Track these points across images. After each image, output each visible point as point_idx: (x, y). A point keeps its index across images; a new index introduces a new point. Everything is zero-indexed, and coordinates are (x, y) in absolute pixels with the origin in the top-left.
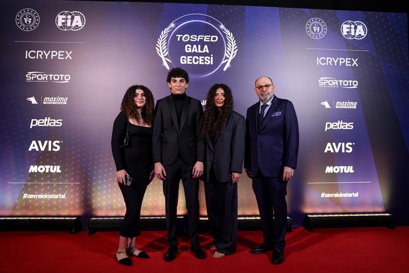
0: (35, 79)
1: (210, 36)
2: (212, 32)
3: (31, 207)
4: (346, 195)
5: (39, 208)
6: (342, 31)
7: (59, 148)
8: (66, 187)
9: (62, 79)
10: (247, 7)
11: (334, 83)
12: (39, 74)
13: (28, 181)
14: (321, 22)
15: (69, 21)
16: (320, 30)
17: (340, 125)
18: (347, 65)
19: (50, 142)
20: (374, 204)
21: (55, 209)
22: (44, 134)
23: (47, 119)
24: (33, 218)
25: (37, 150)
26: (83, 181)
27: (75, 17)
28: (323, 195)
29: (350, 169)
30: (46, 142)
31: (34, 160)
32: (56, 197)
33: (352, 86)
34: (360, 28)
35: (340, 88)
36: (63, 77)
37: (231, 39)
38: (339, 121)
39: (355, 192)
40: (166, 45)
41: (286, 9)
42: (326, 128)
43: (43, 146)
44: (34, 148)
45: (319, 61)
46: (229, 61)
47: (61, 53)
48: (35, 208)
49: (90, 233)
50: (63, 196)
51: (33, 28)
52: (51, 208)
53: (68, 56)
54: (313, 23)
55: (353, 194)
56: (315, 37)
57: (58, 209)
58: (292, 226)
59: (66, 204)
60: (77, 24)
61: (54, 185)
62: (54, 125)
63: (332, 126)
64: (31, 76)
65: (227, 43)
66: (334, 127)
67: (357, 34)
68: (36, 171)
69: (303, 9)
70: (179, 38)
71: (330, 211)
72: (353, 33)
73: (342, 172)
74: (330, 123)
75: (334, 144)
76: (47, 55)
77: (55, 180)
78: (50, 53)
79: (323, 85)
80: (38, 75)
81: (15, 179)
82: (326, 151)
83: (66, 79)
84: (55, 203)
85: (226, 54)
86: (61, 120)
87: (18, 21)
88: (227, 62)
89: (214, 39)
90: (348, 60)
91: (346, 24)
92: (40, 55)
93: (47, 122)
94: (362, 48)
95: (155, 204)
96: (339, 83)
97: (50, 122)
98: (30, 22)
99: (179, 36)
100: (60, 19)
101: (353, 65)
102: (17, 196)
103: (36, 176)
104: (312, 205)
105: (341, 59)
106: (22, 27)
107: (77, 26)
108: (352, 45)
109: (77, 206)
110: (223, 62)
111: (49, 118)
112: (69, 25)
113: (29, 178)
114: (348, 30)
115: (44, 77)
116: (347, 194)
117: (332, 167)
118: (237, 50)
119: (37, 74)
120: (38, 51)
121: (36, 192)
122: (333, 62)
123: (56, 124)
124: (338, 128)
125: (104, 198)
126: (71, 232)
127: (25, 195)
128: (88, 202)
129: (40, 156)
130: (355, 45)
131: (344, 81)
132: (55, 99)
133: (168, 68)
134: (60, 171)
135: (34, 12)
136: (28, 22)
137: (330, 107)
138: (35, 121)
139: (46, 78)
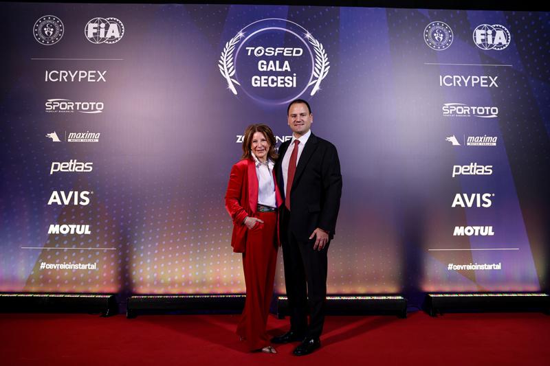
0: (58, 108)
1: (292, 49)
2: (294, 43)
3: (50, 281)
4: (483, 267)
5: (61, 282)
6: (475, 38)
7: (88, 200)
8: (98, 253)
9: (92, 109)
10: (342, 9)
11: (464, 111)
12: (62, 101)
13: (47, 245)
14: (445, 26)
15: (102, 31)
16: (444, 37)
18: (482, 85)
19: (76, 193)
20: (524, 280)
21: (82, 284)
22: (68, 182)
23: (73, 162)
24: (53, 296)
25: (60, 203)
26: (121, 246)
27: (111, 25)
28: (451, 267)
29: (488, 231)
30: (71, 193)
31: (56, 217)
32: (84, 267)
33: (490, 114)
34: (500, 34)
35: (473, 118)
36: (95, 105)
37: (321, 52)
38: (472, 164)
39: (497, 263)
40: (232, 61)
41: (396, 10)
43: (67, 198)
44: (55, 201)
45: (442, 80)
46: (319, 82)
47: (91, 74)
48: (55, 282)
49: (129, 317)
50: (94, 267)
51: (55, 40)
52: (77, 282)
53: (101, 77)
54: (433, 29)
55: (494, 265)
56: (436, 48)
57: (86, 283)
58: (408, 310)
59: (97, 277)
60: (113, 35)
61: (82, 252)
62: (82, 170)
63: (462, 170)
64: (52, 105)
65: (315, 57)
66: (465, 172)
67: (496, 42)
68: (58, 232)
69: (419, 10)
70: (250, 52)
71: (461, 288)
72: (490, 42)
73: (477, 234)
74: (460, 167)
75: (465, 195)
76: (73, 77)
77: (82, 244)
78: (78, 74)
79: (449, 114)
80: (62, 103)
81: (30, 242)
82: (454, 205)
83: (98, 108)
84: (82, 275)
85: (313, 73)
86: (91, 163)
87: (36, 32)
88: (315, 83)
89: (297, 52)
90: (483, 79)
91: (480, 29)
92: (64, 77)
93: (72, 166)
94: (503, 62)
95: (218, 278)
96: (471, 110)
97: (77, 165)
98: (51, 33)
99: (250, 49)
100: (91, 29)
101: (490, 86)
102: (32, 265)
103: (57, 238)
104: (436, 282)
105: (473, 77)
106: (41, 40)
107: (113, 37)
108: (489, 59)
109: (112, 280)
110: (310, 84)
111: (75, 161)
112: (102, 35)
113: (48, 242)
114: (483, 37)
115: (69, 106)
116: (486, 265)
117: (462, 228)
118: (329, 67)
119: (60, 102)
120: (61, 72)
121: (58, 261)
122: (462, 82)
123: (85, 169)
124: (471, 173)
125: (148, 269)
126: (104, 315)
127: (42, 264)
128: (127, 275)
129: (62, 212)
130: (494, 58)
131: (479, 108)
132: (83, 135)
133: (235, 92)
134: (89, 233)
135: (56, 20)
136: (49, 33)
137: (459, 144)
138: (57, 165)
139: (72, 106)
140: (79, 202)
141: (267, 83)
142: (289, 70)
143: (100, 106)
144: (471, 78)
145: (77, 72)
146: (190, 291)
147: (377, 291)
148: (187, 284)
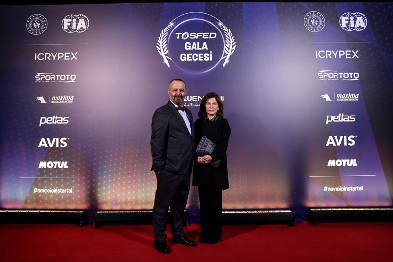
0: (44, 79)
1: (208, 33)
2: (210, 29)
3: (41, 201)
4: (350, 189)
5: (48, 202)
6: (341, 23)
7: (66, 144)
8: (73, 181)
9: (68, 79)
10: (244, 4)
11: (334, 76)
12: (47, 74)
13: (38, 176)
14: (319, 15)
16: (318, 23)
18: (347, 57)
19: (58, 139)
20: (380, 198)
21: (63, 203)
22: (52, 131)
23: (55, 117)
24: (43, 211)
25: (46, 146)
26: (89, 176)
27: (80, 20)
28: (326, 189)
29: (353, 163)
30: (54, 139)
31: (44, 156)
32: (64, 191)
33: (353, 78)
34: (359, 19)
35: (341, 81)
36: (70, 77)
37: (229, 35)
38: (340, 114)
40: (166, 43)
41: (283, 4)
43: (51, 142)
44: (43, 145)
45: (318, 54)
46: (228, 57)
47: (67, 55)
48: (44, 202)
49: (96, 226)
50: (71, 191)
51: (41, 31)
52: (59, 202)
53: (74, 56)
54: (310, 17)
55: (357, 187)
56: (313, 30)
57: (66, 202)
58: (295, 220)
59: (73, 198)
60: (82, 26)
61: (62, 180)
62: (61, 123)
63: (333, 119)
64: (40, 77)
65: (225, 39)
66: (335, 120)
67: (357, 25)
68: (45, 167)
70: (178, 36)
71: (333, 204)
72: (352, 25)
73: (344, 165)
74: (331, 116)
75: (336, 137)
76: (54, 57)
77: (62, 175)
78: (57, 55)
79: (323, 78)
80: (47, 76)
81: (26, 174)
82: (327, 144)
83: (72, 78)
84: (63, 197)
85: (224, 50)
86: (68, 118)
87: (28, 26)
88: (226, 58)
89: (212, 36)
90: (348, 53)
91: (345, 16)
92: (48, 57)
93: (54, 120)
94: (362, 40)
96: (339, 75)
97: (58, 119)
98: (39, 26)
99: (179, 34)
100: (66, 23)
101: (353, 57)
102: (28, 190)
103: (45, 171)
104: (315, 199)
105: (340, 51)
106: (31, 32)
107: (81, 28)
108: (352, 38)
109: (84, 200)
110: (222, 58)
111: (57, 116)
112: (74, 27)
113: (39, 174)
114: (347, 22)
115: (51, 78)
116: (351, 188)
117: (334, 161)
118: (235, 46)
119: (45, 75)
120: (46, 54)
121: (46, 187)
122: (332, 55)
123: (63, 122)
124: (340, 121)
125: (109, 192)
126: (78, 225)
127: (35, 189)
128: (94, 197)
129: (48, 152)
130: (355, 37)
131: (345, 73)
132: (62, 98)
133: (169, 65)
134: (67, 167)
135: (42, 17)
136: (37, 27)
137: (330, 100)
138: (44, 119)
139: (54, 78)
140: (59, 145)
141: (191, 58)
142: (207, 49)
144: (338, 52)
145: (57, 53)
146: (139, 208)
147: (273, 206)
148: (137, 203)
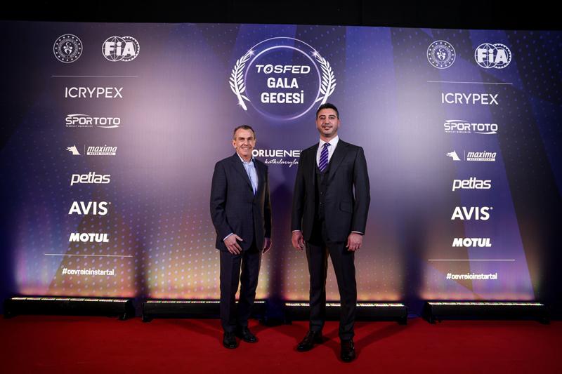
0: (77, 123)
1: (299, 67)
2: (302, 61)
3: (71, 286)
4: (480, 277)
5: (82, 287)
6: (477, 57)
7: (106, 210)
8: (115, 260)
9: (110, 124)
10: (348, 28)
11: (464, 128)
13: (68, 252)
14: (448, 45)
16: (446, 56)
17: (472, 183)
18: (483, 103)
19: (95, 203)
20: (520, 289)
21: (101, 288)
22: (88, 193)
23: (92, 174)
24: (74, 300)
25: (79, 213)
26: (137, 254)
27: (127, 44)
28: (449, 276)
29: (486, 243)
30: (90, 203)
31: (76, 225)
32: (103, 273)
33: (490, 131)
34: (501, 53)
35: (474, 134)
36: (112, 121)
37: (327, 70)
38: (471, 178)
39: (493, 273)
40: (243, 78)
41: (400, 29)
42: (454, 187)
43: (86, 207)
44: (75, 211)
45: (444, 98)
46: (325, 98)
47: (109, 90)
48: (76, 287)
49: (145, 320)
50: (112, 273)
51: (74, 58)
52: (97, 287)
53: (118, 93)
54: (436, 48)
55: (491, 275)
56: (439, 66)
57: (105, 288)
58: (408, 316)
59: (115, 283)
60: (129, 53)
61: (101, 258)
62: (100, 182)
63: (462, 184)
64: (72, 120)
65: (322, 75)
66: (464, 186)
67: (497, 61)
68: (78, 240)
69: (422, 29)
70: (259, 69)
71: (458, 297)
72: (491, 60)
73: (475, 245)
74: (460, 181)
75: (464, 209)
76: (91, 93)
77: (101, 251)
78: (96, 90)
79: (450, 130)
80: (81, 118)
81: (53, 249)
82: (453, 218)
83: (114, 123)
84: (101, 281)
85: (320, 89)
86: (109, 176)
87: (56, 51)
88: (322, 100)
89: (305, 70)
90: (484, 97)
91: (482, 48)
92: (83, 93)
93: (91, 178)
94: (504, 80)
96: (472, 127)
97: (95, 177)
98: (71, 51)
99: (260, 66)
100: (108, 47)
101: (491, 103)
102: (55, 271)
103: (77, 246)
104: (435, 290)
105: (474, 95)
106: (61, 58)
107: (129, 55)
108: (490, 77)
109: (129, 286)
110: (317, 100)
112: (118, 53)
113: (69, 249)
114: (485, 56)
115: (87, 121)
116: (482, 275)
117: (461, 239)
118: (335, 84)
119: (79, 117)
120: (80, 88)
121: (78, 267)
122: (464, 100)
123: (103, 180)
124: (470, 187)
125: (163, 275)
126: (121, 319)
127: (64, 270)
128: (143, 281)
129: (82, 221)
130: (495, 76)
131: (479, 125)
132: (101, 148)
133: (245, 108)
134: (107, 241)
135: (75, 39)
136: (68, 51)
137: (459, 159)
138: (77, 177)
139: (90, 121)
140: (97, 212)
141: (276, 100)
142: (297, 87)
143: (117, 121)
144: (472, 96)
145: (95, 88)
146: (202, 296)
147: (379, 298)
148: (199, 290)
